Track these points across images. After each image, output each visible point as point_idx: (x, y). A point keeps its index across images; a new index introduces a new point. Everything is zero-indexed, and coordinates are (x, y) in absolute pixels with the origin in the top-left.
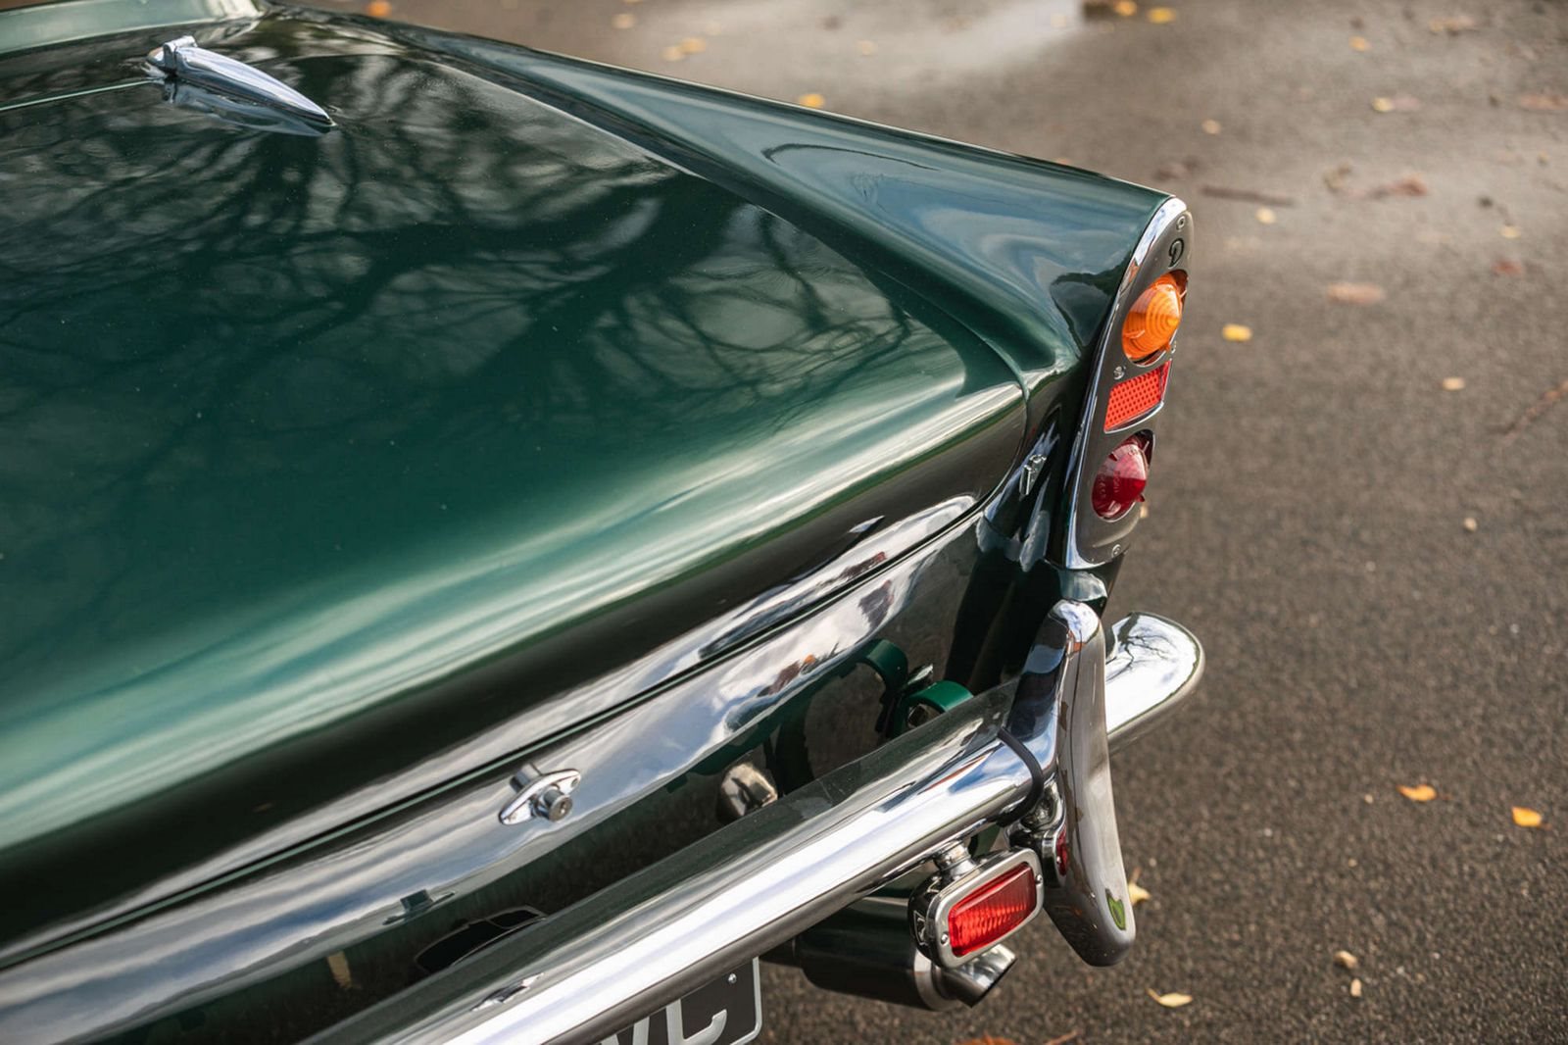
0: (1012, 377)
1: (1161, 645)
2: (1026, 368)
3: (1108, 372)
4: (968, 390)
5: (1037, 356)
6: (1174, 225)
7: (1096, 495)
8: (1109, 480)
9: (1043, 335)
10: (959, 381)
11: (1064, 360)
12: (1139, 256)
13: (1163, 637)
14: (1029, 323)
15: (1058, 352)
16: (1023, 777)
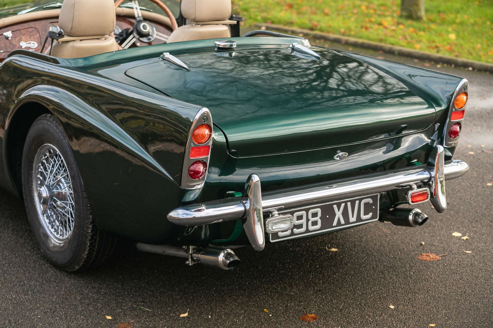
0: (434, 107)
1: (463, 165)
2: (436, 107)
3: (452, 109)
4: (427, 108)
5: (439, 105)
6: (464, 84)
7: (449, 133)
8: (452, 131)
9: (441, 102)
10: (427, 106)
11: (444, 107)
12: (458, 89)
13: (464, 164)
14: (440, 100)
15: (443, 105)
16: (429, 176)
